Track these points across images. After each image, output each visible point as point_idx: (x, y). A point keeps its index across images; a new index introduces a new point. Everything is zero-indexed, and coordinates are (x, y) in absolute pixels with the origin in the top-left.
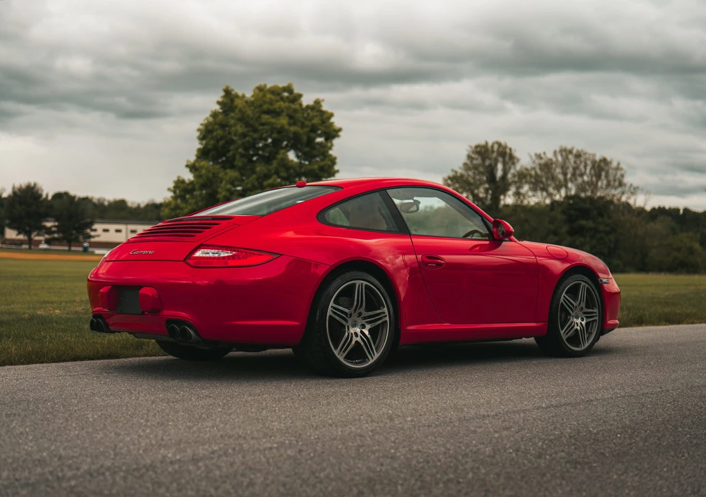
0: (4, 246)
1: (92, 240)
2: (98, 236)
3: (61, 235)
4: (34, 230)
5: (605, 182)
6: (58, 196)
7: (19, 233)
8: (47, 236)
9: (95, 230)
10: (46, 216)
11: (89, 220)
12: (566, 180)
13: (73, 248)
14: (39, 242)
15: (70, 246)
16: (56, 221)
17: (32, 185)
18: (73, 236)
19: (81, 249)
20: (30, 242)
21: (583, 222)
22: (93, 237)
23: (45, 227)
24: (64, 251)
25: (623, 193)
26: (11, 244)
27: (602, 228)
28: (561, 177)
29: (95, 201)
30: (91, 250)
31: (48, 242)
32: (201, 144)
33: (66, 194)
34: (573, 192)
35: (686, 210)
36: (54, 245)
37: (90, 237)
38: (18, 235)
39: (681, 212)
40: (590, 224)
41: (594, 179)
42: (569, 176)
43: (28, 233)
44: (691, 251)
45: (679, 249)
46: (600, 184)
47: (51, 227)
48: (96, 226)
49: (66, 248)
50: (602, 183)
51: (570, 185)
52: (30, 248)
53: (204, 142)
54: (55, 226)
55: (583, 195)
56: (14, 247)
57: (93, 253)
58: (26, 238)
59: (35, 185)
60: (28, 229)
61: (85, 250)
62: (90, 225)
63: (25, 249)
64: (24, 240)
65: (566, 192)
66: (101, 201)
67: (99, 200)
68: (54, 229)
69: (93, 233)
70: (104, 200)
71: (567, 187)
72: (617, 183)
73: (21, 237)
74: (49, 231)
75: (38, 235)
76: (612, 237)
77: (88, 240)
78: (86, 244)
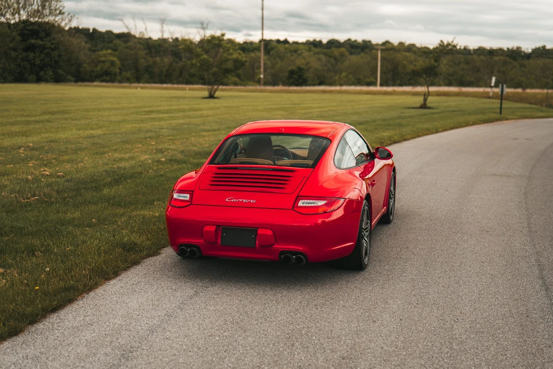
5: (48, 11)
12: (18, 8)
21: (33, 41)
25: (63, 20)
27: (48, 45)
28: (15, 6)
34: (24, 17)
35: (94, 29)
39: (91, 31)
40: (39, 42)
41: (40, 8)
42: (21, 5)
44: (113, 64)
45: (104, 62)
46: (44, 11)
50: (47, 12)
51: (22, 12)
55: (32, 19)
65: (19, 18)
71: (19, 14)
72: (58, 12)
76: (56, 53)
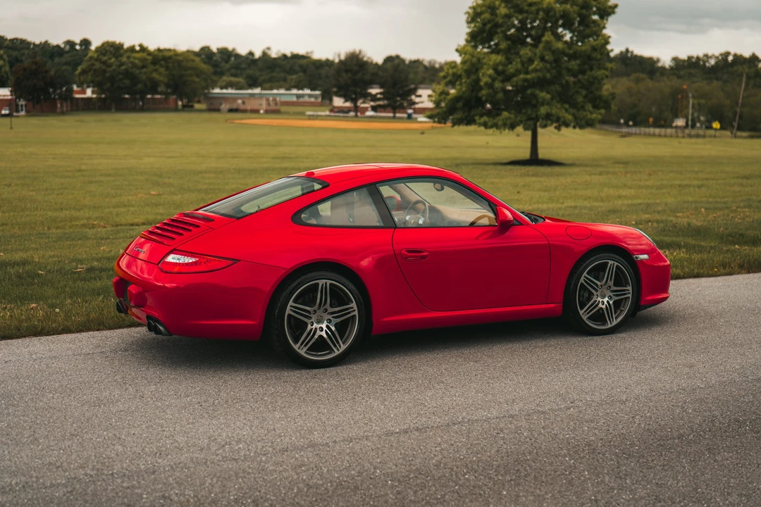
0: (333, 114)
1: (417, 106)
2: (422, 102)
3: (386, 102)
4: (360, 98)
6: (389, 59)
7: (346, 101)
8: (372, 103)
9: (420, 96)
10: (371, 83)
11: (413, 86)
13: (398, 115)
14: (366, 109)
15: (395, 113)
16: (381, 87)
17: (357, 52)
18: (398, 103)
19: (405, 115)
20: (356, 109)
22: (417, 103)
23: (370, 94)
24: (389, 118)
26: (338, 112)
29: (426, 63)
30: (414, 116)
31: (374, 109)
32: (469, 27)
33: (398, 57)
36: (381, 112)
37: (415, 103)
38: (344, 102)
43: (354, 101)
47: (377, 94)
48: (420, 92)
49: (391, 115)
52: (356, 116)
53: (472, 25)
54: (380, 93)
56: (341, 115)
57: (415, 121)
58: (352, 105)
59: (360, 52)
60: (354, 96)
61: (410, 116)
62: (413, 91)
63: (352, 117)
64: (351, 107)
66: (433, 62)
67: (430, 62)
68: (379, 96)
69: (417, 100)
70: (435, 62)
73: (348, 104)
74: (374, 98)
75: (364, 102)
77: (413, 107)
78: (410, 111)
